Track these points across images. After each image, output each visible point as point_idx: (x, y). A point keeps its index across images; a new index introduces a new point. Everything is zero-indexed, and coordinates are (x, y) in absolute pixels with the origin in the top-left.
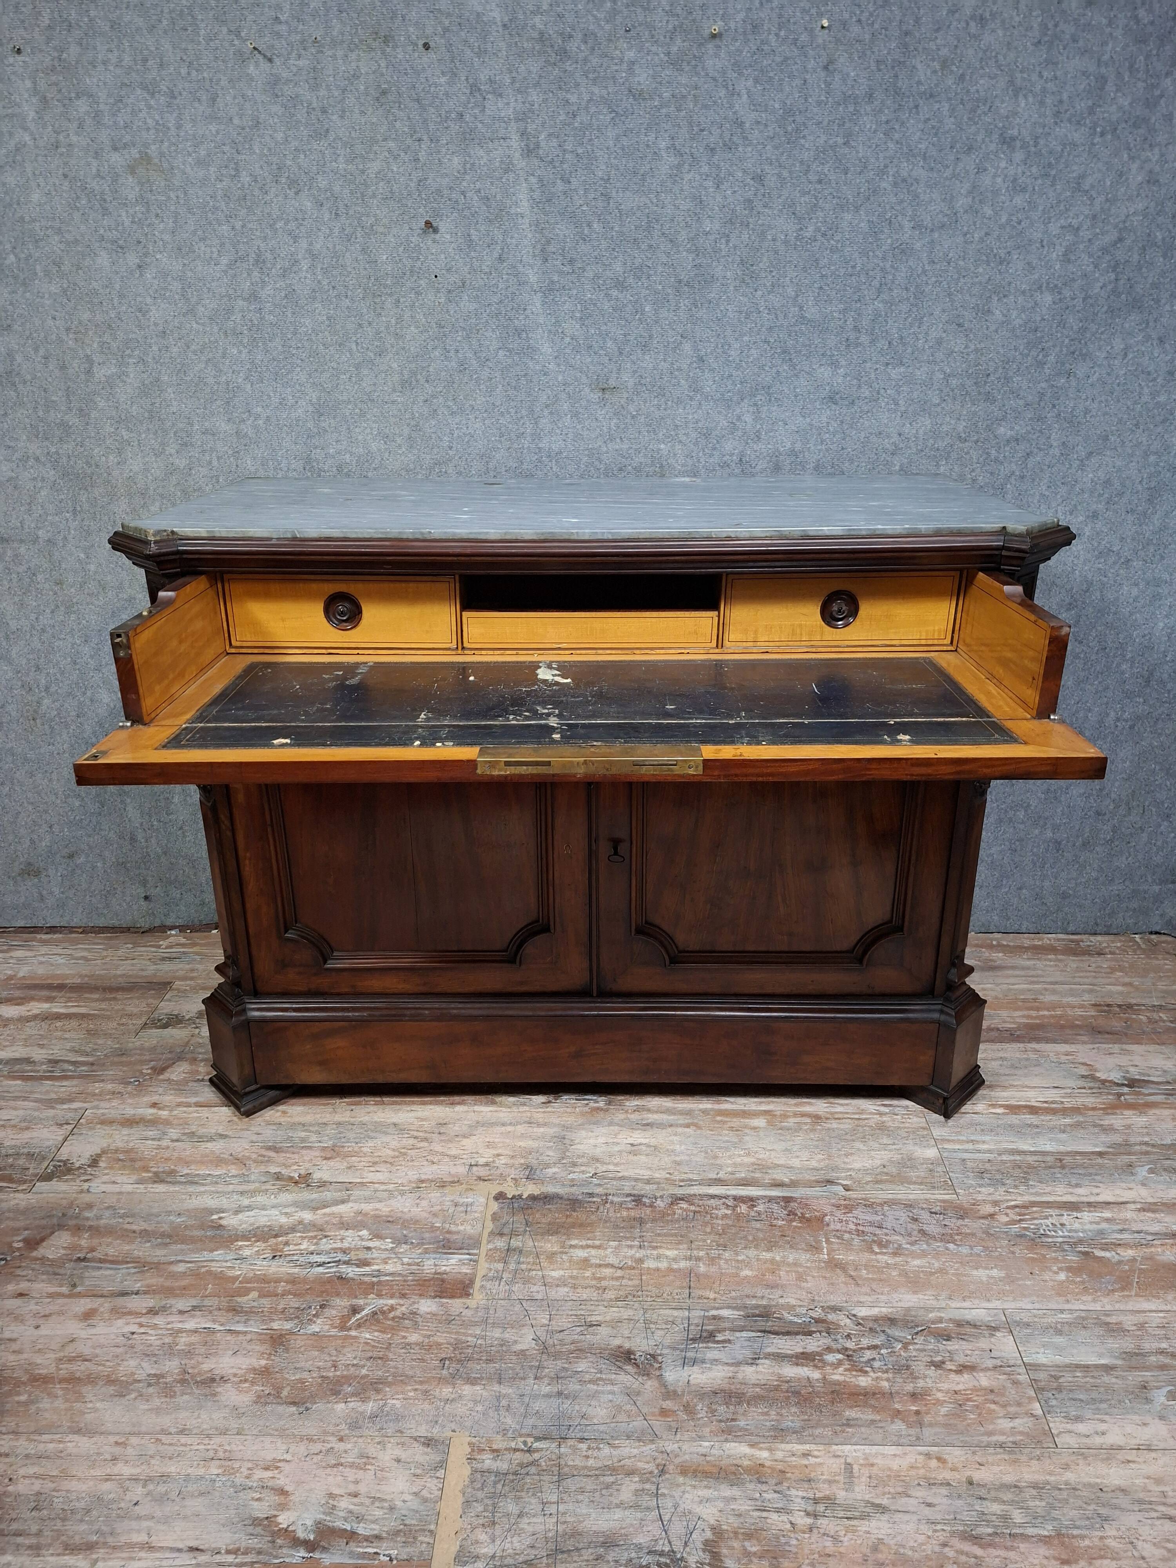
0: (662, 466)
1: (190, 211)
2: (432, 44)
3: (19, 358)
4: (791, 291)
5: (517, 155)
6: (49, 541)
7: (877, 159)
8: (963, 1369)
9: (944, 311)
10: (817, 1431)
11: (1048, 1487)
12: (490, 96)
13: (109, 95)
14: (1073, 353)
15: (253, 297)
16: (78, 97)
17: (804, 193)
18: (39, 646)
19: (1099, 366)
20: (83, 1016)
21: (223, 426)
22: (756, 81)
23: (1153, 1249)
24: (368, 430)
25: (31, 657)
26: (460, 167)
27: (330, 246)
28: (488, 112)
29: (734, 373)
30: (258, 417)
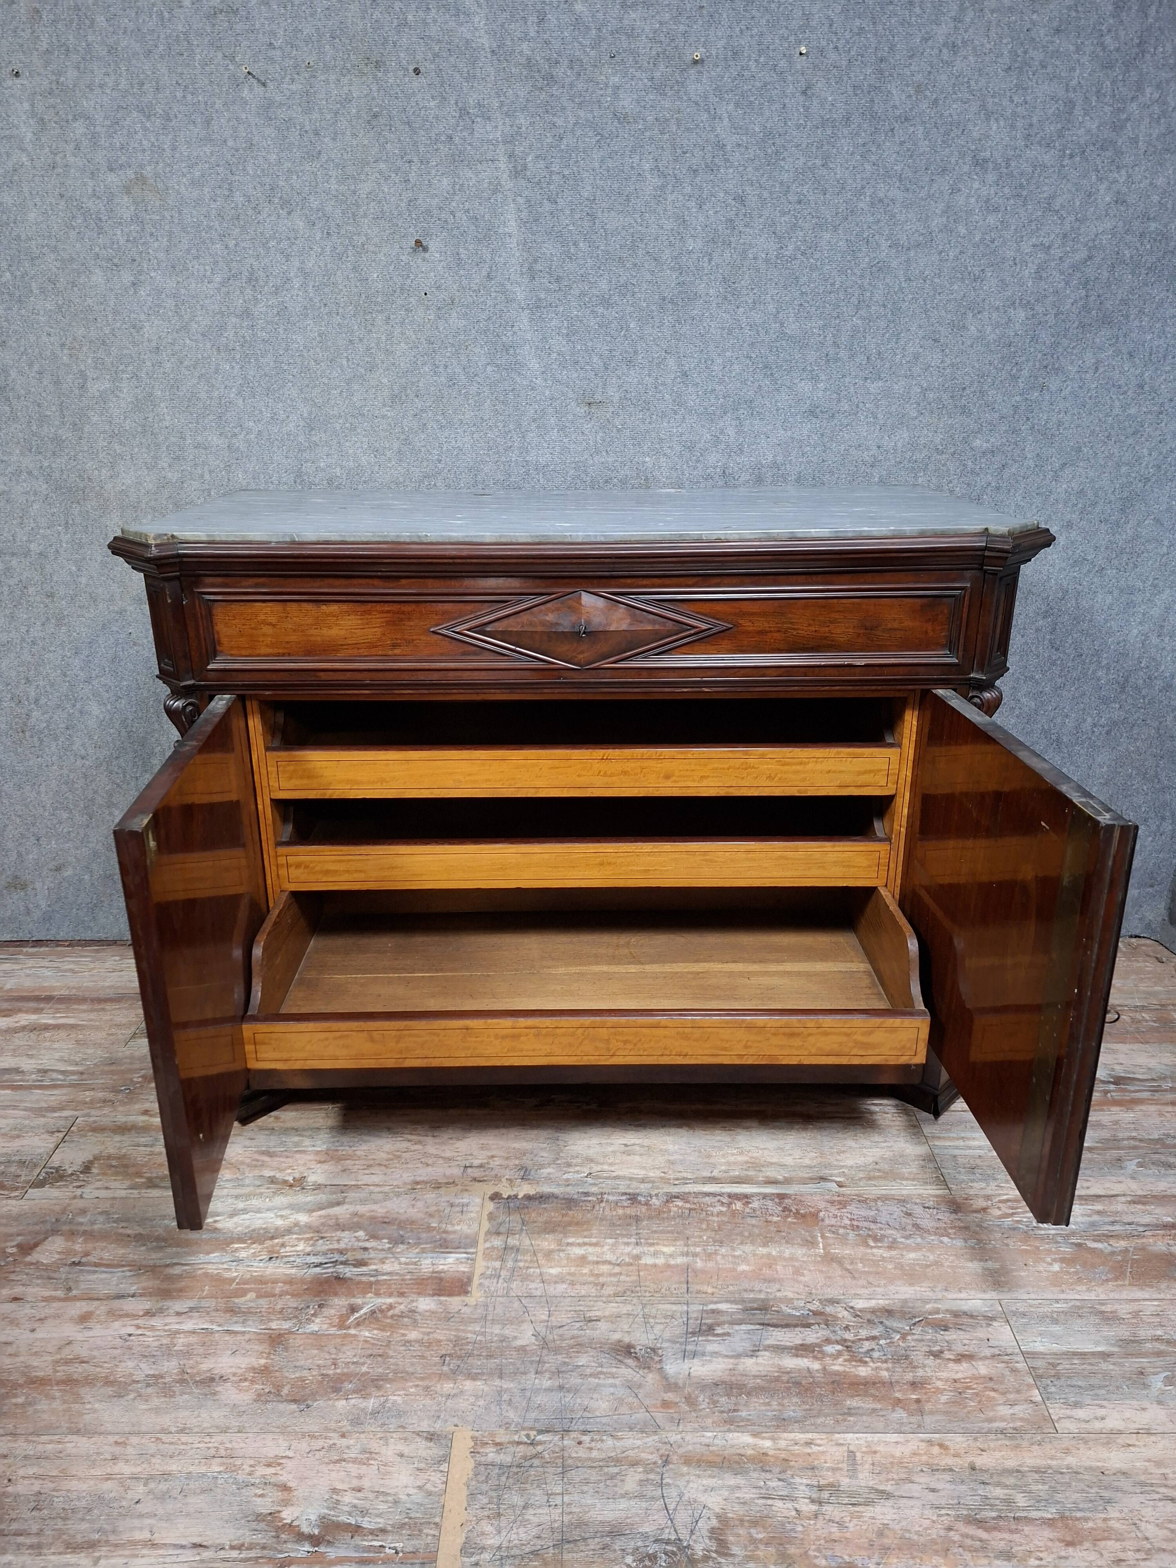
0: (646, 479)
1: (184, 229)
2: (422, 69)
3: (13, 374)
4: (771, 308)
5: (505, 176)
6: (41, 554)
7: (855, 180)
8: (961, 1358)
9: (920, 327)
10: (820, 1420)
11: (1050, 1471)
12: (478, 119)
13: (106, 118)
14: (1046, 367)
15: (246, 313)
16: (75, 119)
17: (783, 214)
18: (29, 658)
19: (1071, 380)
20: (72, 1027)
21: (215, 440)
22: (737, 105)
23: (1144, 1240)
24: (359, 444)
25: (21, 669)
26: (449, 188)
27: (322, 264)
28: (477, 135)
29: (717, 388)
30: (249, 431)
